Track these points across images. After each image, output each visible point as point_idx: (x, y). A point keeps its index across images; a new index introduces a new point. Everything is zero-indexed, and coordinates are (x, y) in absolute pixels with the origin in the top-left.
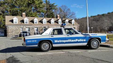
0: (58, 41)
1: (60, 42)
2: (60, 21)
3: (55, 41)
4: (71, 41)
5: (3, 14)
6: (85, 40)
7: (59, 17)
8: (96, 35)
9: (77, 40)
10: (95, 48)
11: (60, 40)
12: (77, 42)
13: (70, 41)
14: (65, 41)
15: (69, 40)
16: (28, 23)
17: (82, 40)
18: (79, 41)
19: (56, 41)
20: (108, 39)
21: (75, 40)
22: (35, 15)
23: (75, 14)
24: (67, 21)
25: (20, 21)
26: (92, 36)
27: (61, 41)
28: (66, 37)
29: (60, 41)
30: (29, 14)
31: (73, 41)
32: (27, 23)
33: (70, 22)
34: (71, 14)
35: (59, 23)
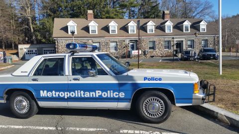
0: (49, 94)
1: (54, 96)
2: (169, 24)
3: (41, 92)
4: (84, 94)
5: (53, 14)
6: (122, 95)
7: (168, 16)
8: (160, 79)
9: (100, 94)
10: (153, 120)
11: (54, 92)
12: (100, 99)
13: (79, 96)
14: (66, 95)
15: (76, 91)
16: (97, 33)
17: (113, 93)
18: (105, 95)
19: (43, 94)
20: (202, 96)
21: (94, 93)
22: (115, 15)
23: (211, 7)
24: (187, 23)
25: (82, 29)
26: (147, 82)
27: (57, 93)
28: (70, 82)
29: (55, 94)
30: (104, 11)
31: (87, 95)
32: (95, 32)
33: (195, 26)
34: (203, 6)
35: (167, 31)
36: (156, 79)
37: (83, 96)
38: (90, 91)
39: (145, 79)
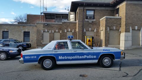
0: (63, 58)
3: (59, 57)
6: (95, 57)
8: (109, 50)
9: (86, 57)
11: (65, 57)
12: (86, 59)
14: (71, 58)
17: (91, 56)
18: (88, 57)
26: (104, 51)
27: (67, 57)
29: (66, 58)
31: (81, 57)
36: (108, 50)
37: (78, 58)
38: (81, 56)
39: (104, 50)
